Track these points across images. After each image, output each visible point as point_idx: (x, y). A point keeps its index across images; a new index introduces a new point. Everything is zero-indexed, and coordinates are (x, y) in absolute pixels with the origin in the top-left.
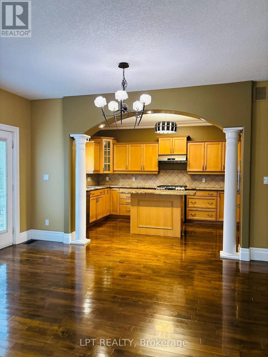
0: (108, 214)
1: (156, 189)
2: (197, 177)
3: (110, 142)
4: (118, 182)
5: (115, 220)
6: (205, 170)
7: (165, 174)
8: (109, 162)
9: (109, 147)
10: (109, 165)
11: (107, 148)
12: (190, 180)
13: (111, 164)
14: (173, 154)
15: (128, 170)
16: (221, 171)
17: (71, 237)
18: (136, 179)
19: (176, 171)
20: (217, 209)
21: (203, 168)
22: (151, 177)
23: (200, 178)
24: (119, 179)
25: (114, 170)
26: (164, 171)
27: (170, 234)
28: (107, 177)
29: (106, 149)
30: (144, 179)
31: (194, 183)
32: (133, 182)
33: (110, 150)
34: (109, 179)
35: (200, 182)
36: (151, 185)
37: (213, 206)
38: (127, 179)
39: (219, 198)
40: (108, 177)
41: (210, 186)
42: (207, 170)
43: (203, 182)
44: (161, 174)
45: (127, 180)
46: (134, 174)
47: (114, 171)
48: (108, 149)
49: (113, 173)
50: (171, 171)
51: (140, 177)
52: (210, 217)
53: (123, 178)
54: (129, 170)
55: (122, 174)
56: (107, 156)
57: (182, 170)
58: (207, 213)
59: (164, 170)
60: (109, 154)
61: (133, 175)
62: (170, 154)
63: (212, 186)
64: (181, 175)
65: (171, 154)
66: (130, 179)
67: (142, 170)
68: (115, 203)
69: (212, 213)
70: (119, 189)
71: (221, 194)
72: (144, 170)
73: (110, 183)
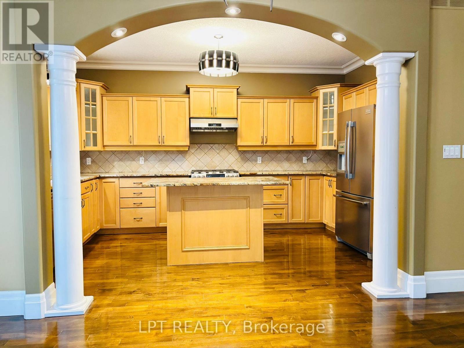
0: (98, 228)
1: (190, 176)
2: (248, 156)
3: (95, 90)
4: (111, 166)
5: (115, 239)
6: (265, 144)
7: (199, 151)
8: (95, 129)
9: (94, 100)
10: (95, 135)
11: (91, 103)
12: (239, 160)
13: (99, 132)
14: (215, 116)
15: (132, 144)
16: (288, 144)
17: (45, 300)
18: (146, 160)
19: (216, 145)
20: (288, 204)
21: (263, 140)
22: (173, 156)
23: (254, 158)
24: (114, 161)
25: (105, 144)
26: (196, 146)
27: (244, 257)
28: (87, 159)
29: (89, 104)
30: (161, 160)
31: (245, 165)
32: (141, 166)
33: (95, 105)
34: (92, 162)
35: (253, 162)
36: (174, 170)
37: (283, 200)
38: (129, 160)
39: (291, 187)
40: (90, 159)
41: (268, 169)
42: (268, 144)
43: (258, 162)
44: (192, 151)
45: (128, 163)
46: (142, 151)
47: (104, 146)
48: (93, 105)
49: (102, 150)
50: (209, 146)
51: (153, 157)
52: (278, 217)
53: (121, 160)
54: (135, 144)
55: (118, 151)
56: (91, 117)
57: (227, 144)
58: (274, 212)
59: (197, 144)
60: (94, 114)
61: (139, 153)
62: (210, 116)
63: (271, 168)
64: (224, 153)
65: (212, 116)
66: (134, 160)
67: (160, 144)
68: (112, 206)
69: (280, 212)
70: (118, 179)
71: (293, 181)
72: (163, 144)
73: (94, 168)
